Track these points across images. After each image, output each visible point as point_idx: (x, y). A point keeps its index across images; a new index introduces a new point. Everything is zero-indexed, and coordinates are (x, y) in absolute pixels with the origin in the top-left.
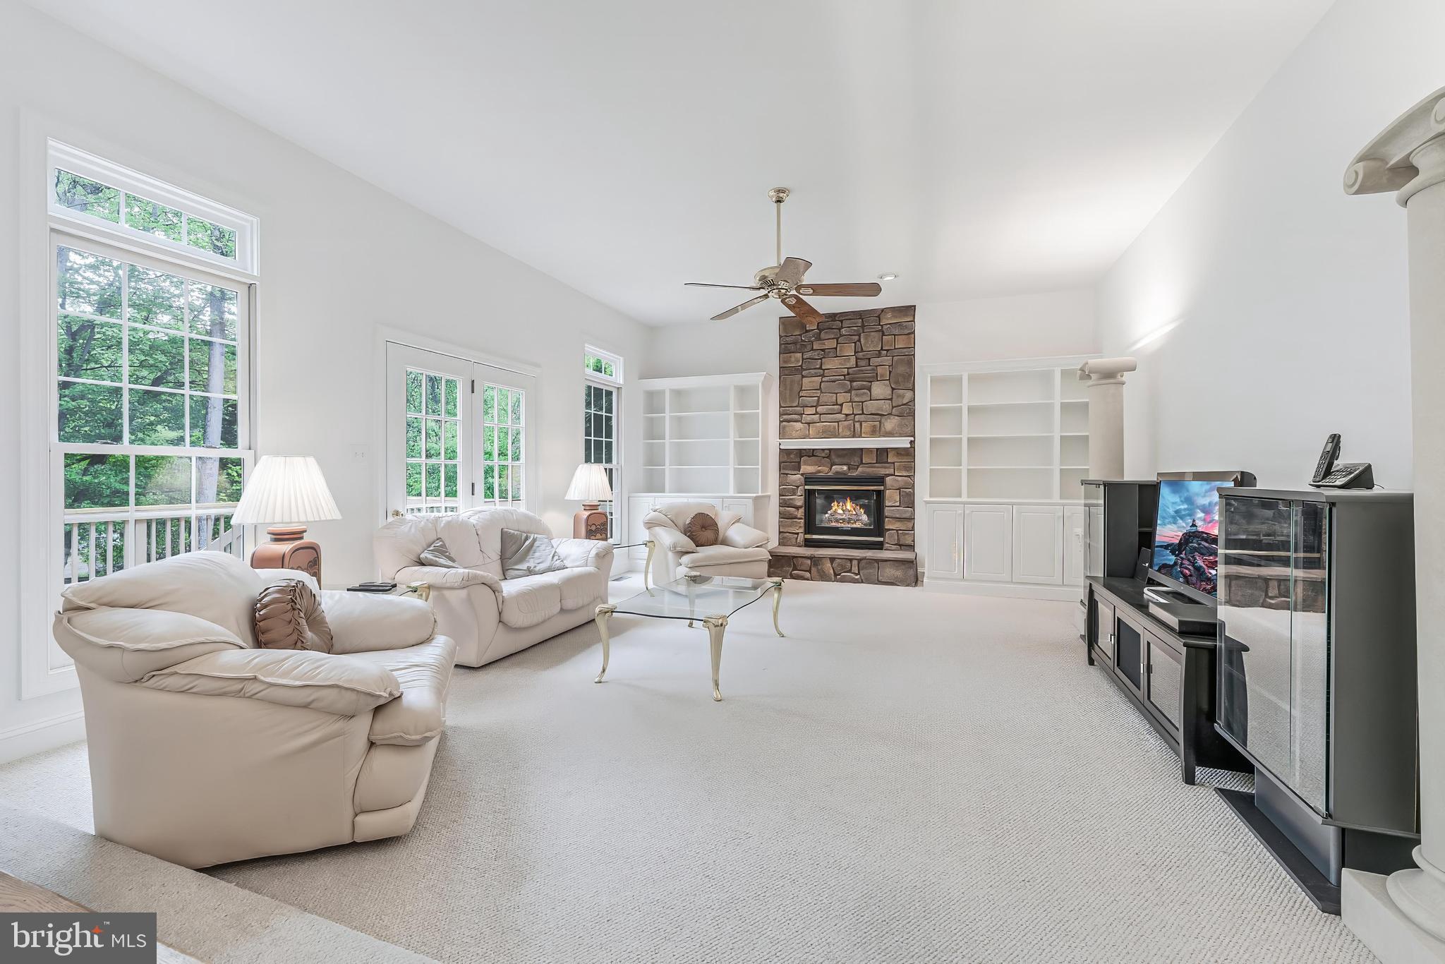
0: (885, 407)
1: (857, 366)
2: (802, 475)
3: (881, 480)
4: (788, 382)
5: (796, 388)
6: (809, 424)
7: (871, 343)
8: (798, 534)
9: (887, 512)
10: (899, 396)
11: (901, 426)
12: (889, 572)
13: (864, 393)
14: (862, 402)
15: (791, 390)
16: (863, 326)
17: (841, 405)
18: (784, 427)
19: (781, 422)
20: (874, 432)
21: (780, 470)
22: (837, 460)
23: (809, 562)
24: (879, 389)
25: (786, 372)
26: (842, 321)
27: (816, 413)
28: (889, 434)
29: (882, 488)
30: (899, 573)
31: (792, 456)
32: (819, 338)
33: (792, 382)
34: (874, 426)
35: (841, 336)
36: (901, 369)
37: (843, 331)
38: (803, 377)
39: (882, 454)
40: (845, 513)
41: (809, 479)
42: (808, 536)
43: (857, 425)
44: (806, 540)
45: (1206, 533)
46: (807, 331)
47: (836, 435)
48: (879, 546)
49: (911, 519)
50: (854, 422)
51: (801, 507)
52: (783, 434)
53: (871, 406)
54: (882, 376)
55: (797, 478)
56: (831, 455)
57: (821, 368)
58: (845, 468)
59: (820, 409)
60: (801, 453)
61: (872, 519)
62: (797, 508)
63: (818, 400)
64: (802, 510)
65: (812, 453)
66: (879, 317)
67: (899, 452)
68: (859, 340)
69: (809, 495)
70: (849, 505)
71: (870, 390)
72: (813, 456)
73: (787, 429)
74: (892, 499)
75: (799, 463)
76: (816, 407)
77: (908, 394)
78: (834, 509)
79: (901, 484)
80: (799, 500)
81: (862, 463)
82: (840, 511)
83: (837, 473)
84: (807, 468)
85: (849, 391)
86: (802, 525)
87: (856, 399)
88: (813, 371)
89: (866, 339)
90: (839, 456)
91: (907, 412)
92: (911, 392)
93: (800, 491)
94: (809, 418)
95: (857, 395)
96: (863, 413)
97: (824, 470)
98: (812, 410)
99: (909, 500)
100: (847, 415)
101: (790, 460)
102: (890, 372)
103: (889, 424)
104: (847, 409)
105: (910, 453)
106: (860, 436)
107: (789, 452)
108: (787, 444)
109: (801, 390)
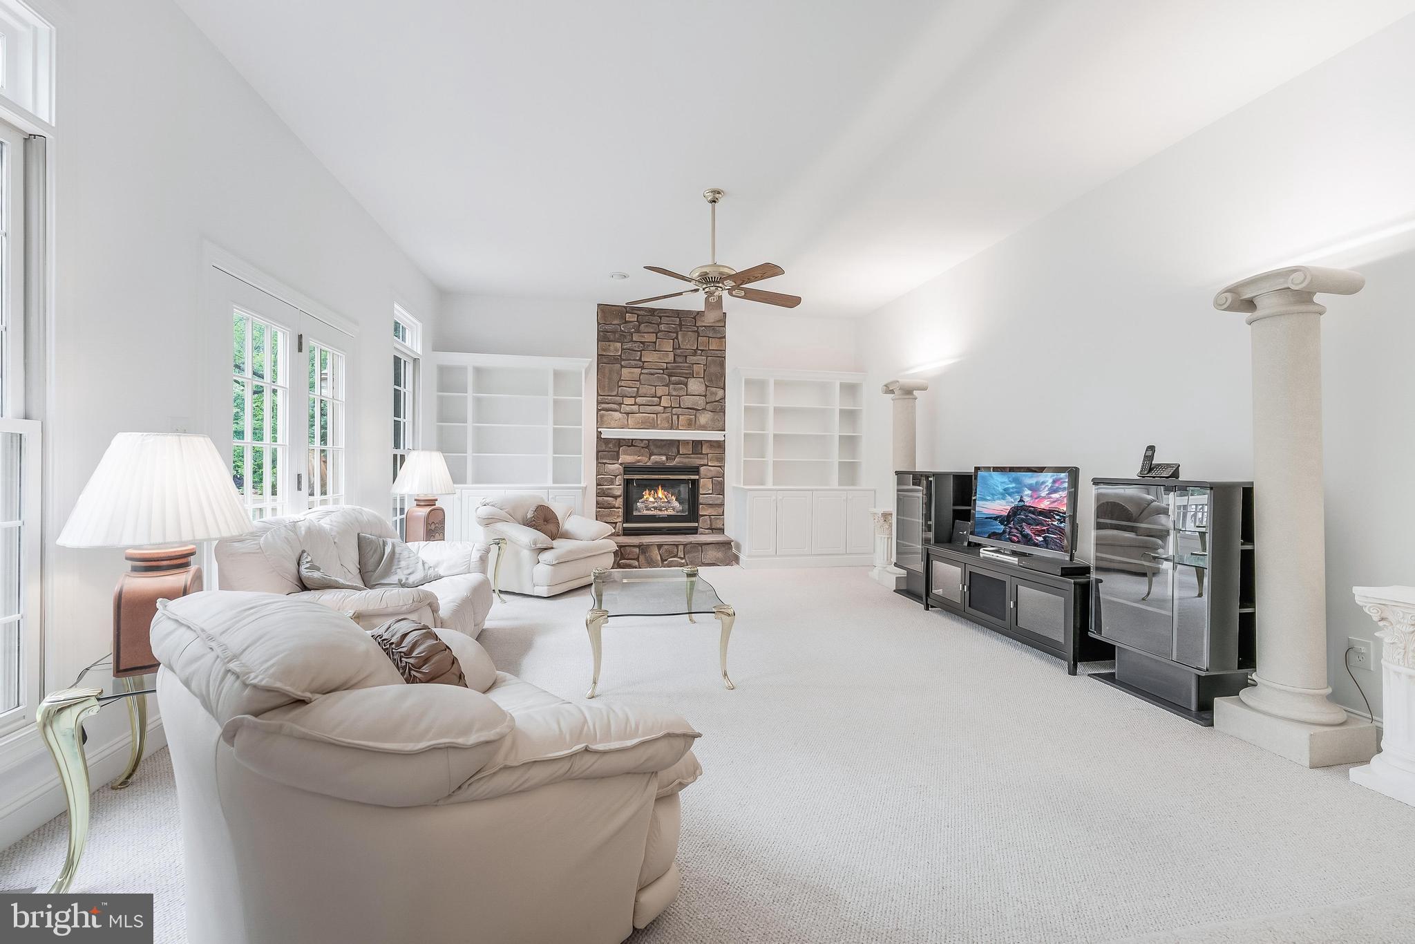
0: (701, 402)
1: (675, 362)
2: (621, 464)
3: (696, 470)
4: (607, 371)
5: (615, 377)
6: (628, 414)
7: (688, 342)
8: (616, 523)
9: (702, 499)
10: (712, 393)
11: (713, 420)
12: (712, 554)
13: (682, 388)
14: (680, 397)
15: (610, 379)
16: (680, 325)
17: (660, 398)
18: (602, 416)
19: (598, 410)
20: (691, 425)
21: (597, 459)
22: (655, 451)
23: (637, 550)
24: (695, 386)
25: (605, 360)
26: (660, 317)
27: (636, 404)
28: (704, 428)
29: (697, 477)
30: (720, 555)
31: (611, 445)
32: (638, 331)
33: (610, 371)
34: (690, 420)
35: (660, 331)
36: (713, 369)
37: (662, 327)
38: (622, 367)
39: (697, 445)
40: (657, 501)
41: (628, 469)
42: (625, 525)
43: (675, 417)
44: (624, 529)
45: (1033, 507)
46: (626, 322)
47: (653, 426)
48: (694, 531)
49: (722, 505)
50: (672, 414)
51: (620, 496)
52: (600, 421)
53: (688, 401)
54: (698, 373)
55: (616, 467)
56: (651, 446)
57: (640, 360)
58: (664, 458)
59: (639, 400)
60: (620, 443)
61: (687, 506)
62: (616, 497)
63: (638, 391)
64: (619, 502)
65: (631, 443)
66: (694, 318)
67: (711, 444)
68: (677, 338)
69: (628, 483)
70: (660, 493)
71: (686, 385)
72: (632, 445)
73: (605, 418)
74: (706, 486)
75: (618, 453)
76: (635, 398)
77: (720, 392)
78: (645, 497)
79: (713, 474)
80: (618, 489)
81: (679, 453)
82: (651, 499)
83: (656, 462)
84: (627, 458)
85: (667, 385)
86: (621, 514)
87: (674, 393)
88: (633, 363)
89: (683, 337)
90: (657, 447)
91: (718, 408)
92: (722, 391)
93: (619, 480)
94: (628, 409)
95: (675, 389)
96: (680, 407)
97: (643, 460)
98: (631, 401)
99: (720, 489)
100: (665, 407)
101: (607, 449)
102: (705, 370)
103: (704, 418)
104: (665, 402)
105: (719, 446)
106: (677, 428)
107: (607, 441)
108: (608, 433)
109: (620, 380)
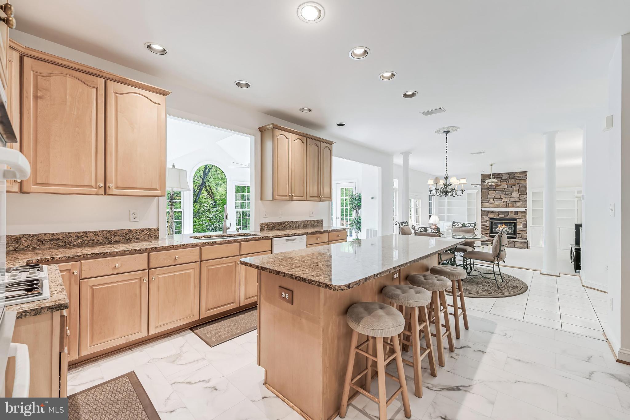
0: (517, 199)
1: (507, 188)
2: (489, 217)
3: (516, 220)
4: (484, 192)
5: (487, 194)
6: (491, 203)
7: (512, 181)
8: (487, 234)
9: (518, 229)
10: (521, 196)
11: (522, 205)
12: (518, 245)
13: (510, 195)
14: (509, 198)
15: (485, 194)
16: (509, 177)
17: (502, 199)
18: (483, 204)
19: (482, 203)
20: (513, 206)
21: (481, 216)
24: (515, 194)
25: (484, 189)
26: (502, 175)
27: (494, 201)
28: (518, 207)
29: (516, 222)
30: (522, 245)
31: (486, 212)
33: (486, 192)
34: (513, 205)
36: (523, 189)
37: (503, 178)
38: (489, 190)
39: (516, 213)
41: (491, 219)
42: (490, 234)
43: (507, 204)
44: (490, 236)
47: (500, 207)
48: (515, 238)
49: (526, 231)
50: (506, 203)
51: (488, 226)
52: (482, 206)
53: (512, 199)
54: (516, 191)
55: (487, 219)
56: (498, 212)
57: (495, 188)
58: (503, 216)
59: (495, 200)
60: (488, 212)
61: (513, 231)
62: (487, 227)
63: (494, 197)
64: (489, 228)
65: (492, 212)
66: (515, 174)
67: (521, 212)
68: (508, 181)
69: (491, 223)
70: (504, 226)
71: (512, 194)
74: (519, 226)
75: (488, 214)
76: (494, 199)
77: (525, 196)
78: (499, 227)
79: (523, 221)
80: (488, 224)
81: (509, 215)
83: (501, 217)
84: (491, 215)
85: (505, 195)
86: (489, 231)
87: (507, 197)
88: (492, 189)
89: (510, 180)
90: (501, 213)
91: (525, 201)
93: (488, 222)
94: (491, 202)
96: (509, 201)
97: (496, 216)
98: (492, 200)
99: (525, 226)
100: (504, 201)
101: (484, 213)
102: (519, 190)
103: (518, 204)
104: (504, 200)
105: (525, 212)
106: (508, 207)
107: (484, 211)
108: (484, 209)
109: (489, 194)
